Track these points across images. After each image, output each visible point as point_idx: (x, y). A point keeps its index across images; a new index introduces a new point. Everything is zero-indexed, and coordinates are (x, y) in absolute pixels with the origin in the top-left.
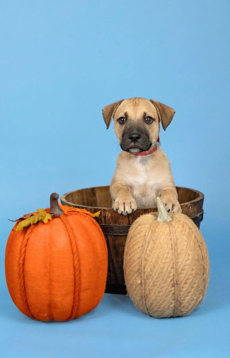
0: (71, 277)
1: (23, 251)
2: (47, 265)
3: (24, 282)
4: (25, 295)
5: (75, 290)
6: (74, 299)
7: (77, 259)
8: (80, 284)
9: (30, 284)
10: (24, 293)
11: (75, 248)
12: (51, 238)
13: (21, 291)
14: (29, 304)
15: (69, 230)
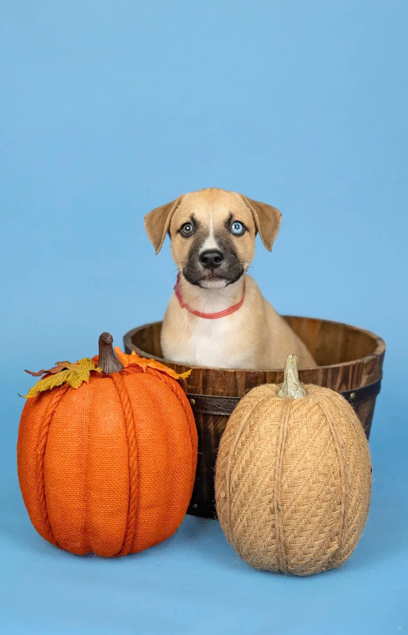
0: (124, 485)
1: (43, 433)
2: (83, 461)
3: (44, 486)
4: (45, 507)
5: (129, 508)
6: (128, 522)
7: (135, 454)
8: (138, 497)
9: (52, 490)
10: (44, 505)
11: (132, 434)
12: (91, 414)
13: (38, 500)
14: (52, 524)
15: (124, 402)
